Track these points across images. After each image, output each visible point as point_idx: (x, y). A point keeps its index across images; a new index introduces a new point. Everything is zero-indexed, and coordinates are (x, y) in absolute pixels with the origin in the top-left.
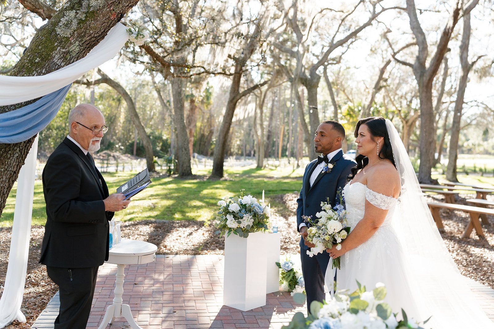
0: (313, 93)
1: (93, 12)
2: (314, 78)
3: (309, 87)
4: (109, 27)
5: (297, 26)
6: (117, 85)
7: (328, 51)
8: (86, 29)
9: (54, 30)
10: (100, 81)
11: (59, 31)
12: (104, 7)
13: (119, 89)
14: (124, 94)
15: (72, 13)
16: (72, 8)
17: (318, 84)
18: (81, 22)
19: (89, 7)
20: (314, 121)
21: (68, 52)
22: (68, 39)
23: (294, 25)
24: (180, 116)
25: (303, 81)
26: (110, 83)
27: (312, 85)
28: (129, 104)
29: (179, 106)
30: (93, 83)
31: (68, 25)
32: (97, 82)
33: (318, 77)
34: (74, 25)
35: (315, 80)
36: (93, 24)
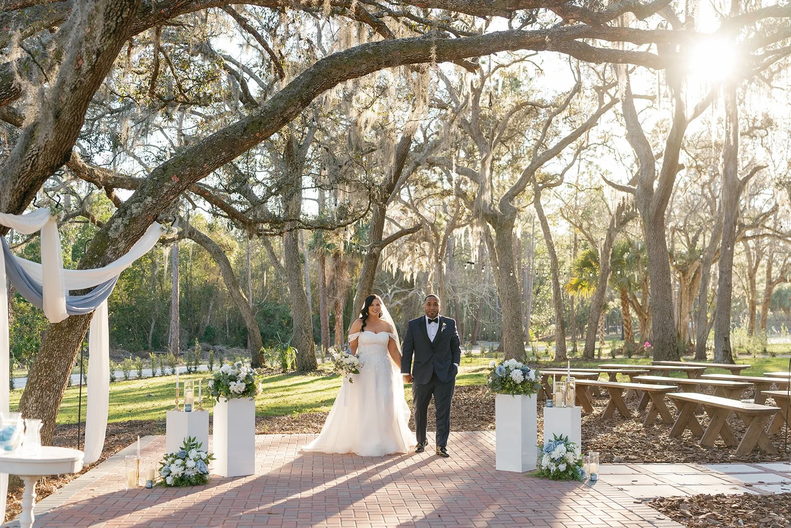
0: (505, 235)
1: (134, 218)
2: (507, 214)
3: (498, 227)
4: (147, 226)
5: (480, 134)
8: (130, 230)
9: (107, 234)
10: (182, 236)
11: (110, 234)
12: (142, 213)
13: (209, 244)
15: (120, 220)
16: (119, 216)
17: (513, 222)
18: (126, 226)
19: (132, 214)
21: (117, 248)
22: (117, 239)
25: (490, 218)
26: (197, 237)
27: (503, 225)
28: (223, 266)
31: (116, 229)
33: (512, 211)
34: (121, 229)
35: (508, 217)
36: (134, 226)
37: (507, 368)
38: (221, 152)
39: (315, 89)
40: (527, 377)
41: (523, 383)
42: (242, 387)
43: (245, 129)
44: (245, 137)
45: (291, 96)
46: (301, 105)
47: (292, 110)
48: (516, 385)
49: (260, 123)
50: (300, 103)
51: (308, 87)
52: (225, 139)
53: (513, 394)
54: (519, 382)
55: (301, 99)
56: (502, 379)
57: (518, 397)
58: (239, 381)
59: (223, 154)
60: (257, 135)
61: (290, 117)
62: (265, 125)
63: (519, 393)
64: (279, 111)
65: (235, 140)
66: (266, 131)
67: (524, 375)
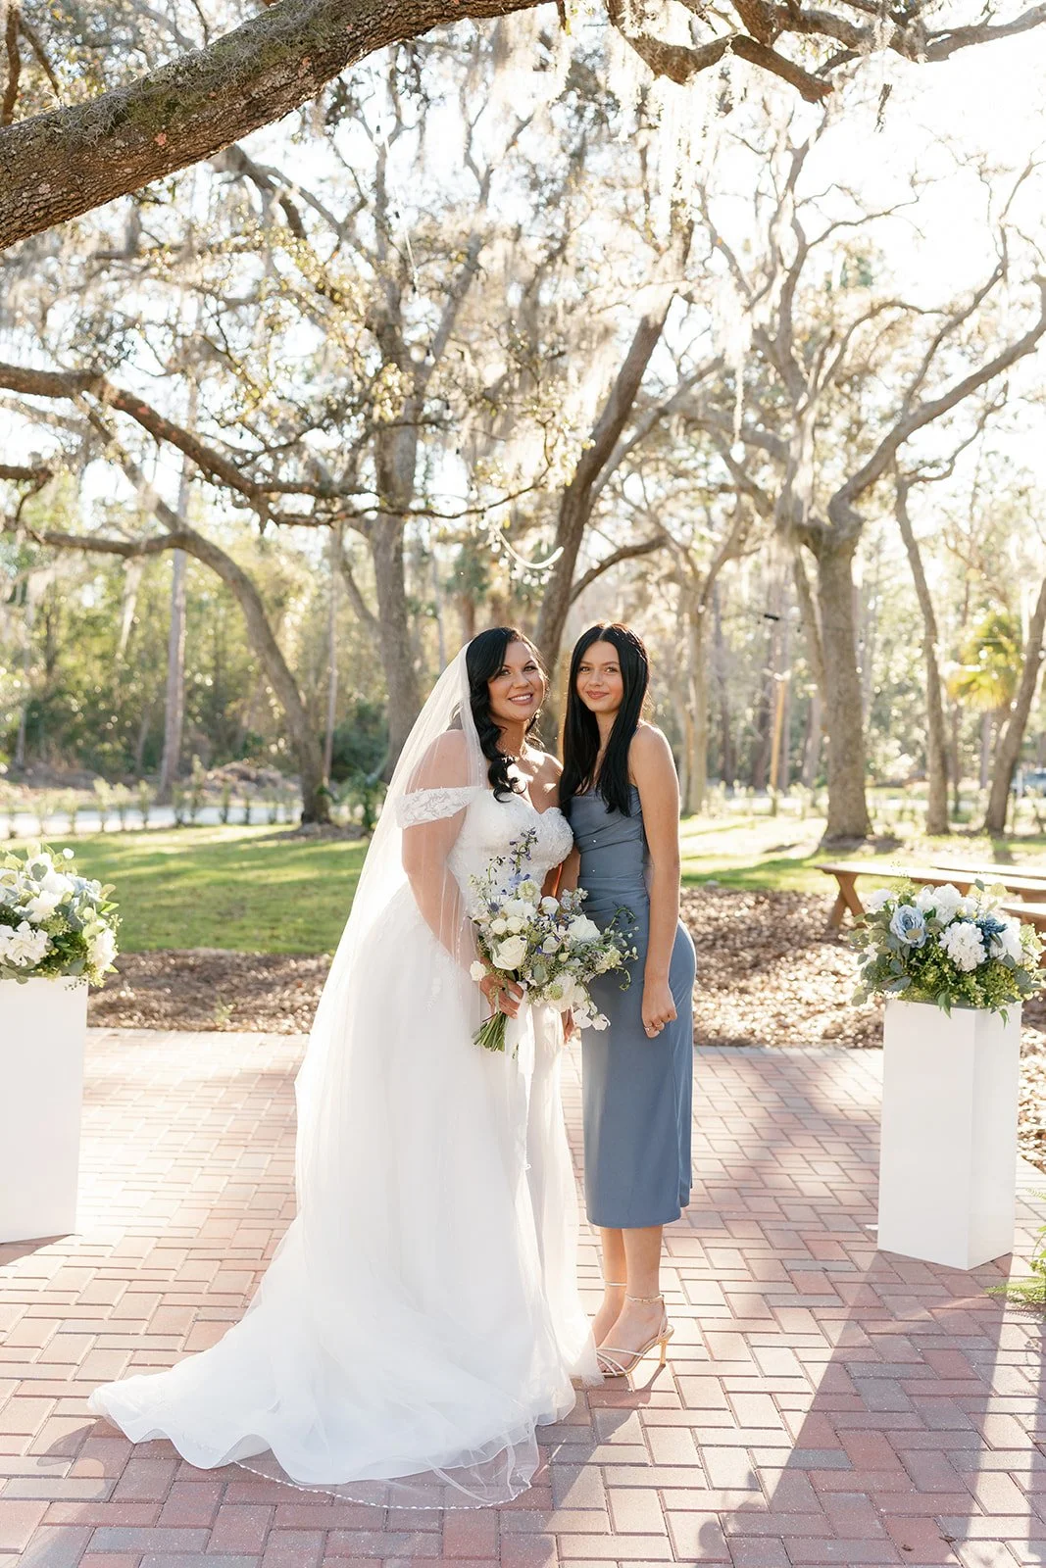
0: (837, 572)
2: (842, 527)
3: (823, 554)
5: (793, 362)
6: (214, 553)
7: (887, 439)
10: (165, 543)
13: (222, 565)
14: (235, 581)
17: (854, 543)
20: (838, 663)
23: (782, 359)
24: (397, 648)
25: (807, 536)
26: (196, 547)
27: (834, 548)
28: (249, 611)
29: (395, 615)
30: (143, 547)
32: (156, 546)
33: (853, 522)
35: (844, 533)
37: (930, 916)
38: (35, 184)
39: (357, 27)
40: (995, 950)
41: (982, 970)
42: (38, 946)
43: (119, 119)
44: (120, 143)
45: (280, 34)
46: (312, 70)
47: (280, 77)
48: (960, 974)
49: (172, 106)
50: (306, 64)
51: (337, 19)
52: (51, 140)
53: (948, 1005)
54: (968, 965)
55: (312, 52)
56: (913, 950)
57: (964, 1016)
58: (24, 926)
59: (44, 188)
60: (161, 140)
61: (275, 103)
62: (186, 112)
63: (966, 1000)
64: (234, 74)
65: (82, 146)
66: (190, 131)
67: (986, 942)
